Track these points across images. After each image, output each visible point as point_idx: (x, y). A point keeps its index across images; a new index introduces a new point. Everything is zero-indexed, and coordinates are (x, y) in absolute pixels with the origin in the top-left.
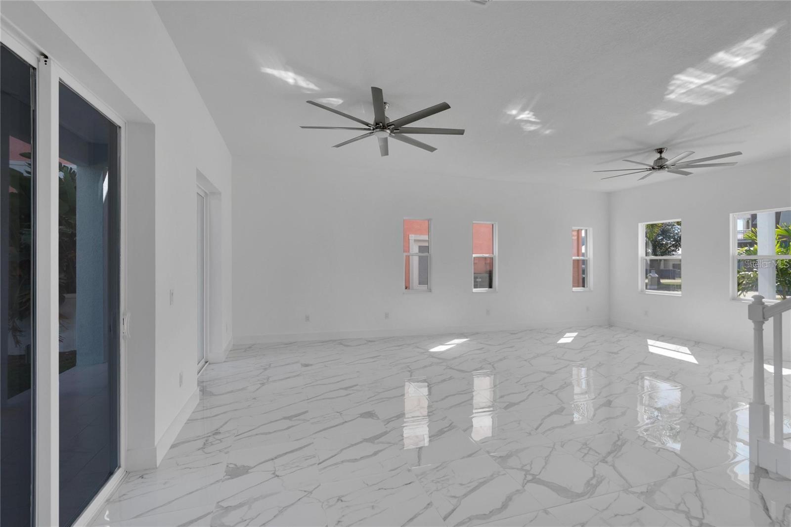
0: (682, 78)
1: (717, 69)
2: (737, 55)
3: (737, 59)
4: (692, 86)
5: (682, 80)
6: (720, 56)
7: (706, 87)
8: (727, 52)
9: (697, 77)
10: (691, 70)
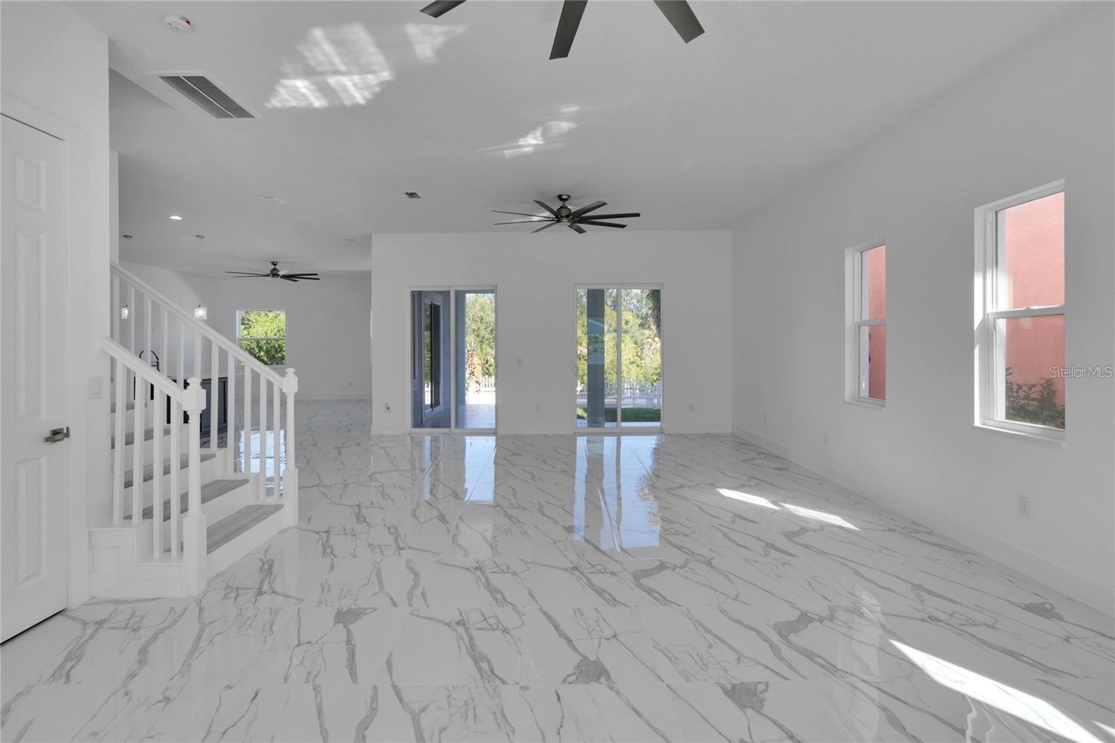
0: (360, 98)
1: (324, 90)
2: (303, 95)
3: (304, 90)
4: (357, 78)
5: (361, 94)
6: (318, 102)
7: (343, 68)
8: (311, 104)
9: (346, 90)
10: (347, 102)
